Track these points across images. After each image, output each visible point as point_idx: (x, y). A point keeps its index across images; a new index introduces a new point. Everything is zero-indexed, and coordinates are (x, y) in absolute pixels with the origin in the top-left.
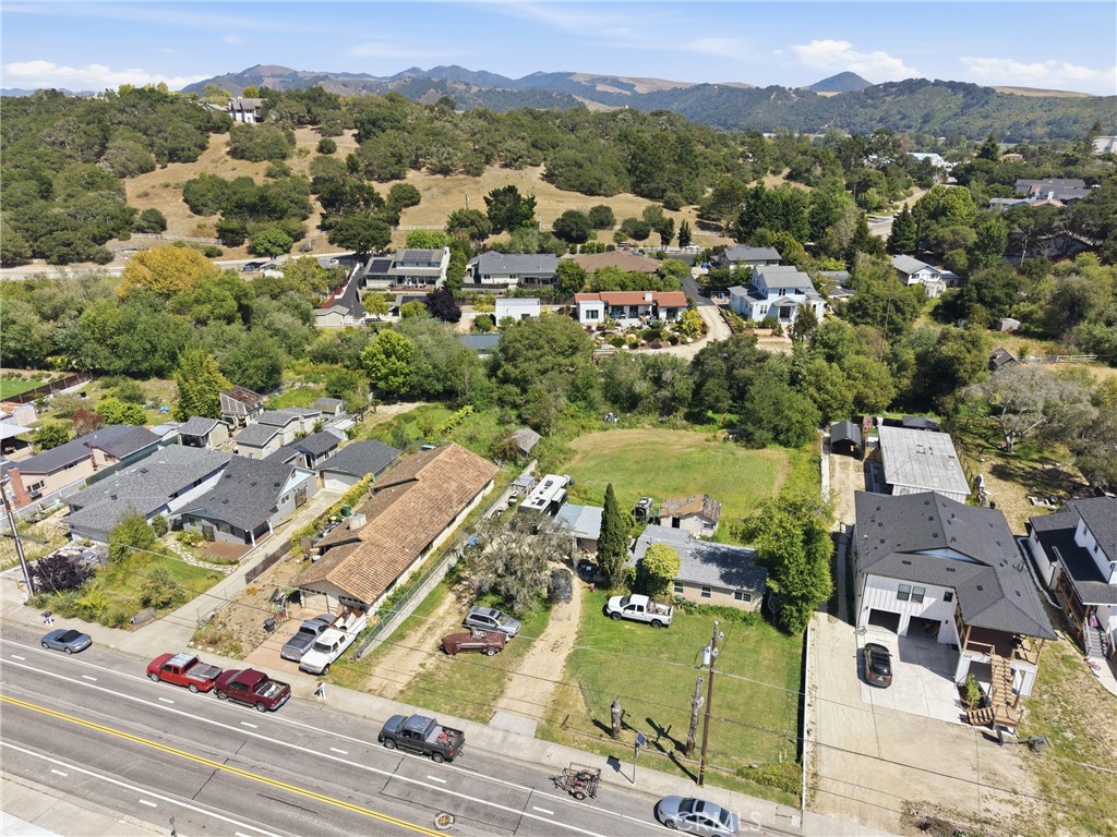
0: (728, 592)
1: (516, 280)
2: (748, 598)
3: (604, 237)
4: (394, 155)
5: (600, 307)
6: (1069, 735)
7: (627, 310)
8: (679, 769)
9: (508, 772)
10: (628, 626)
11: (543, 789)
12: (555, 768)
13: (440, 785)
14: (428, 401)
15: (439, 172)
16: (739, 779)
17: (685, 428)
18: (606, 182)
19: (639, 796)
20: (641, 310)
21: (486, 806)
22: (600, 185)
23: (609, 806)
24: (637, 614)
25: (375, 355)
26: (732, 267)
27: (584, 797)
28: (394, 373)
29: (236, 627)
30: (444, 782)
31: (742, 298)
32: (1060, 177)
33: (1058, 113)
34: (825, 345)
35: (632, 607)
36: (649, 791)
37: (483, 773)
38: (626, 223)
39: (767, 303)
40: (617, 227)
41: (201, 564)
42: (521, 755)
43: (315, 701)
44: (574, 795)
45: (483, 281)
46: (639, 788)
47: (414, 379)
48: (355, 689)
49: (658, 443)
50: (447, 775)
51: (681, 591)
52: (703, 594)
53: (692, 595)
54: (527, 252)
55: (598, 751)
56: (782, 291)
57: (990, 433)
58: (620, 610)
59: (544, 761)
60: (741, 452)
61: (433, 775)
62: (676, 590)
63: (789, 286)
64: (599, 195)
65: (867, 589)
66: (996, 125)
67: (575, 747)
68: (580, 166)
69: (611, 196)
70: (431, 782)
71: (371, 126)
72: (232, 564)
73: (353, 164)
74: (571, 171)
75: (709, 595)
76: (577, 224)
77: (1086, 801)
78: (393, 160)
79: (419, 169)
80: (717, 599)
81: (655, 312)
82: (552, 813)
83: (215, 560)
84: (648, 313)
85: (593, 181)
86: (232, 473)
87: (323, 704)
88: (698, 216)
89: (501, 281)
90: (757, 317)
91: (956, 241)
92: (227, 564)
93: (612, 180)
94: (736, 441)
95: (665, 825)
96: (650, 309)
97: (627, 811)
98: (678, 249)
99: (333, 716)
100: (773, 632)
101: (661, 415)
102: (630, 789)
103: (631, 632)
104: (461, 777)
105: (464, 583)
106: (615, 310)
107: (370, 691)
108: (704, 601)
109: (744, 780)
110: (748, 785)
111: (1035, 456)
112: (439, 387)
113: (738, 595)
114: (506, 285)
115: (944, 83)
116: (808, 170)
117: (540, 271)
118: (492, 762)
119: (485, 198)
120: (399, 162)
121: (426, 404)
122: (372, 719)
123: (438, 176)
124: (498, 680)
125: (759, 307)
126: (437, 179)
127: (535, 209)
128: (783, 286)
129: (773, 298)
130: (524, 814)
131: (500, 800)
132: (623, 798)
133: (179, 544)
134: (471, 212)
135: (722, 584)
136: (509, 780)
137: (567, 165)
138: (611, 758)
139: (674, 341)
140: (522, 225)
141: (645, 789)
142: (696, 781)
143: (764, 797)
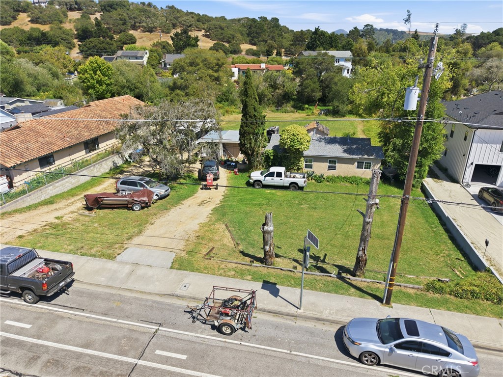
0: (351, 162)
2: (368, 166)
4: (121, 20)
5: (235, 71)
8: (353, 290)
9: (128, 309)
10: (269, 192)
11: (174, 326)
12: (194, 298)
13: (21, 331)
15: (147, 31)
16: (430, 295)
17: (292, 112)
18: (236, 37)
19: (310, 325)
23: (271, 341)
24: (276, 181)
25: (86, 71)
27: (233, 330)
30: (29, 326)
35: (272, 175)
36: (323, 316)
37: (91, 312)
42: (150, 288)
44: (219, 329)
45: (168, 67)
46: (309, 314)
49: (276, 117)
50: (38, 318)
51: (311, 167)
52: (330, 168)
53: (320, 168)
55: (249, 277)
56: (338, 60)
58: (261, 179)
59: (179, 292)
61: (17, 320)
62: (306, 166)
63: (341, 57)
65: (474, 145)
67: (221, 275)
68: (223, 29)
71: (109, 8)
73: (98, 23)
74: (218, 31)
75: (334, 168)
76: (221, 48)
78: (121, 22)
79: (137, 30)
80: (342, 170)
82: (184, 357)
93: (239, 36)
94: (326, 114)
95: (359, 360)
97: (297, 345)
101: (277, 106)
102: (296, 316)
103: (272, 194)
108: (331, 173)
109: (437, 296)
110: (447, 301)
113: (360, 166)
115: (384, 30)
118: (108, 298)
119: (171, 37)
120: (124, 24)
123: (147, 33)
124: (137, 226)
126: (146, 34)
130: (141, 362)
131: (105, 345)
132: (288, 328)
134: (163, 42)
135: (346, 155)
136: (127, 317)
141: (317, 315)
142: (380, 300)
143: (477, 313)
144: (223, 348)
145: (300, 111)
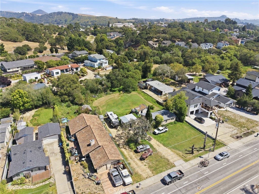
0: (170, 119)
1: (20, 69)
2: (173, 119)
3: (30, 53)
5: (59, 71)
6: (226, 118)
7: (65, 70)
9: (192, 171)
10: (162, 135)
11: (200, 170)
12: (196, 165)
14: (36, 108)
17: (112, 94)
18: (19, 38)
19: (211, 160)
20: (68, 70)
21: (199, 179)
22: (17, 39)
23: (211, 164)
24: (162, 131)
25: (17, 99)
26: (80, 56)
28: (24, 103)
29: (89, 190)
30: (187, 182)
31: (90, 63)
32: (113, 32)
33: (92, 20)
34: (126, 69)
36: (211, 158)
37: (189, 175)
38: (35, 49)
39: (97, 63)
40: (33, 50)
41: (37, 186)
42: (188, 167)
43: (140, 189)
44: (206, 166)
45: (8, 71)
47: (32, 103)
48: (143, 180)
49: (111, 99)
50: (186, 180)
52: (166, 122)
53: (164, 123)
54: (14, 60)
55: (196, 157)
56: (100, 60)
57: (157, 79)
58: (159, 132)
60: (129, 95)
61: (184, 182)
63: (101, 58)
64: (18, 42)
65: (190, 108)
66: (81, 22)
68: (8, 34)
69: (21, 42)
70: (186, 184)
72: (50, 178)
76: (22, 50)
77: (238, 124)
80: (168, 122)
81: (72, 70)
82: (208, 172)
83: (42, 181)
84: (70, 70)
85: (15, 38)
86: (16, 152)
87: (142, 188)
88: (50, 45)
89: (14, 70)
90: (96, 67)
91: (111, 45)
92: (48, 180)
93: (20, 37)
94: (125, 93)
95: (221, 160)
96: (71, 69)
97: (214, 163)
98: (56, 54)
99: (148, 189)
100: (181, 123)
101: (104, 92)
103: (164, 135)
104: (188, 178)
105: (120, 145)
106: (62, 71)
107: (147, 178)
111: (167, 81)
112: (41, 103)
113: (172, 119)
114: (18, 71)
115: (67, 13)
116: (63, 33)
117: (27, 64)
118: (187, 172)
121: (38, 110)
122: (156, 183)
124: (161, 158)
125: (96, 64)
127: (4, 47)
128: (100, 58)
129: (99, 62)
130: (206, 175)
131: (199, 177)
133: (16, 186)
135: (169, 118)
136: (194, 173)
137: (3, 34)
138: (199, 157)
139: (83, 76)
140: (2, 53)
142: (213, 151)
143: (221, 147)
144: (209, 168)
145: (114, 93)
